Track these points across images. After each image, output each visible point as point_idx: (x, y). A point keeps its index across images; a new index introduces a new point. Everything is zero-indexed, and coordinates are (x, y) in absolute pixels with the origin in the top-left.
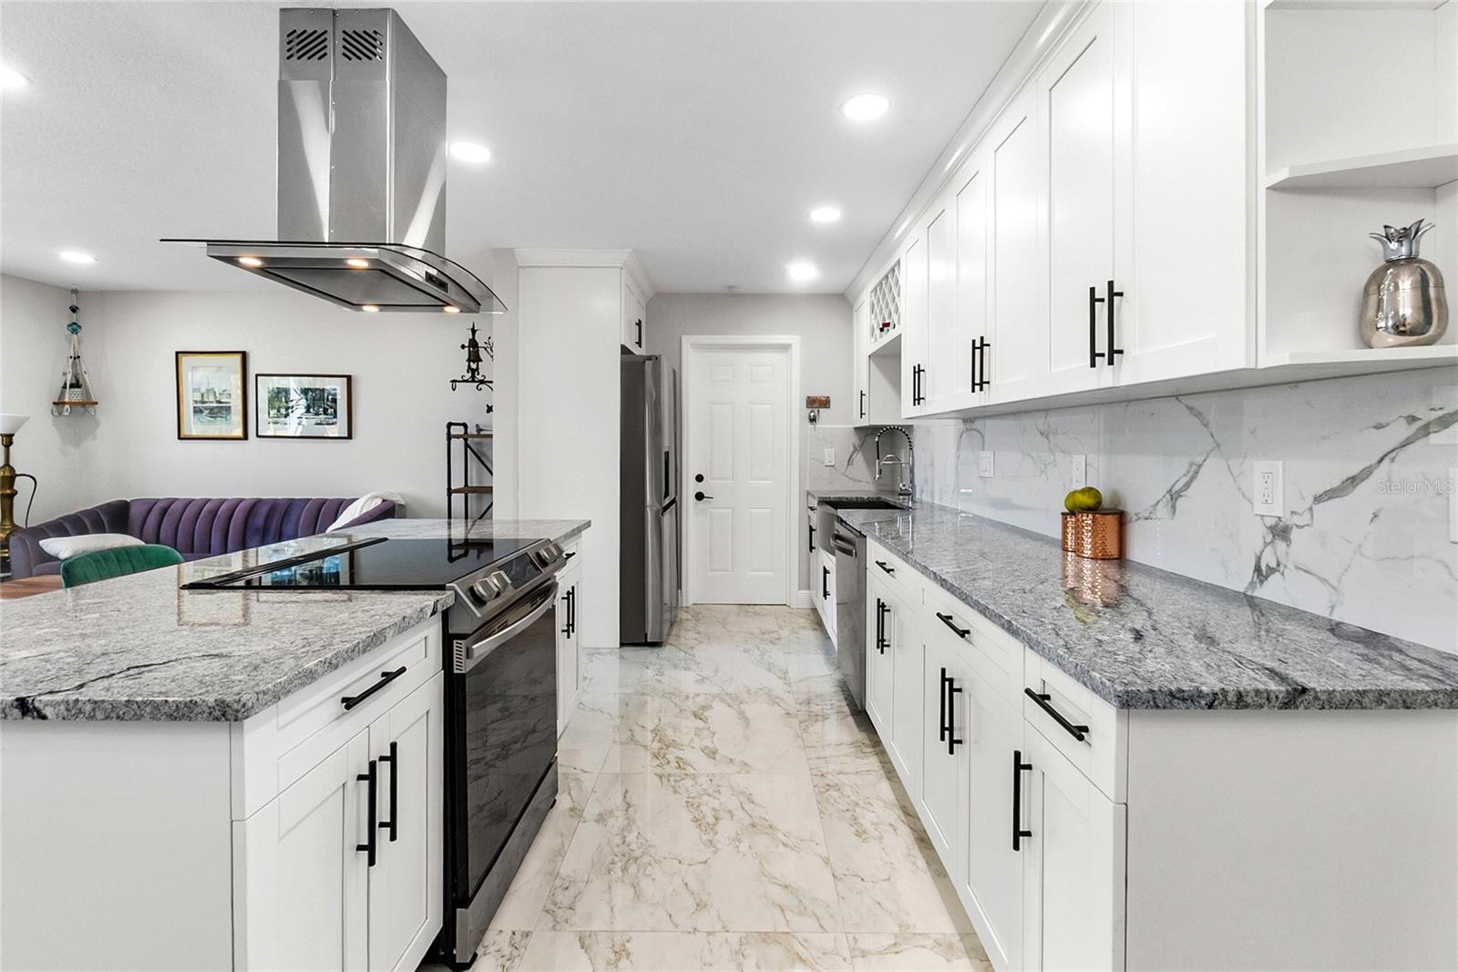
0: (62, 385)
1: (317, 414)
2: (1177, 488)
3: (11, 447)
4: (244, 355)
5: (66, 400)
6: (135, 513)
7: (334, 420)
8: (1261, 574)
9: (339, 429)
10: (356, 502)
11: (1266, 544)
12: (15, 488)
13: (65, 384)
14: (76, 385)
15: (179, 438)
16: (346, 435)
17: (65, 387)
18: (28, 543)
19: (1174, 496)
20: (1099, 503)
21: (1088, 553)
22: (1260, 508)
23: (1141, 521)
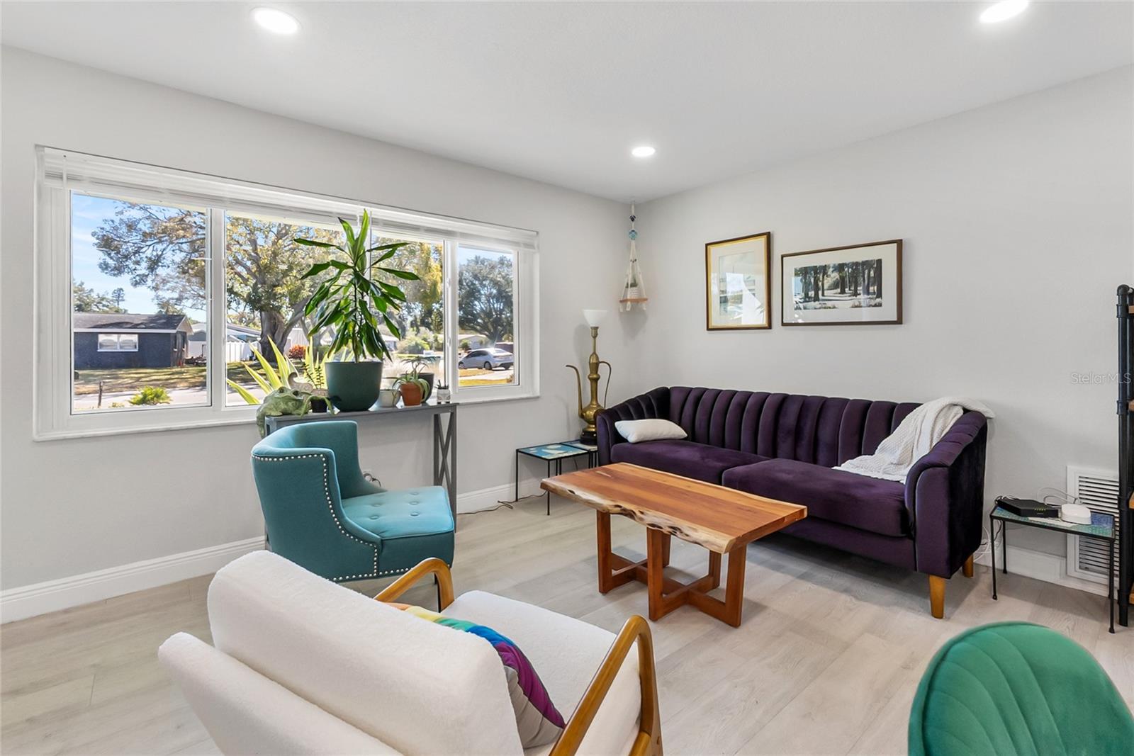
0: (625, 285)
1: (856, 294)
3: (597, 338)
4: (768, 236)
5: (628, 298)
6: (675, 399)
7: (878, 300)
9: (889, 312)
10: (922, 406)
12: (599, 373)
13: (628, 284)
14: (634, 285)
15: (708, 329)
16: (895, 319)
17: (627, 287)
18: (607, 422)
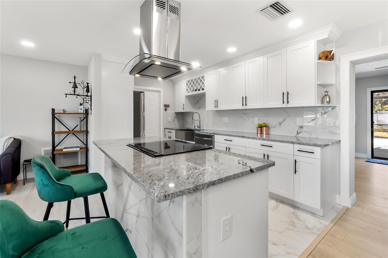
2: (281, 122)
8: (298, 133)
11: (299, 129)
19: (280, 124)
20: (266, 125)
21: (259, 133)
22: (298, 124)
23: (272, 128)
